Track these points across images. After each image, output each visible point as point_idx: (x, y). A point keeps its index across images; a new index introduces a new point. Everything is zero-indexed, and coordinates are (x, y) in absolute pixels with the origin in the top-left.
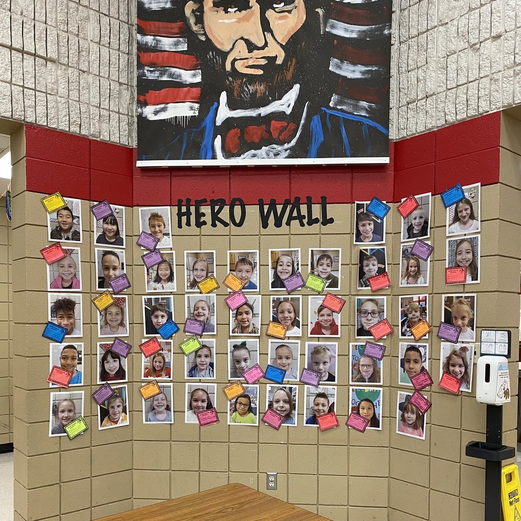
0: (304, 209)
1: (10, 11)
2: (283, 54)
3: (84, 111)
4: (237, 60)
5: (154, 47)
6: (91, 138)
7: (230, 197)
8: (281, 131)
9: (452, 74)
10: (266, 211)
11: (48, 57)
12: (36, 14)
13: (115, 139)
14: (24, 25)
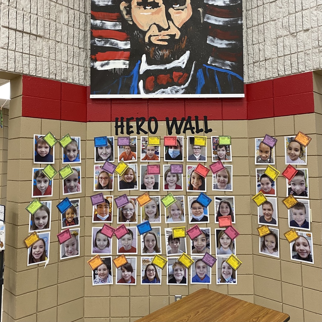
0: (194, 123)
1: (16, 8)
2: (179, 33)
3: (58, 65)
4: (152, 36)
5: (101, 27)
6: (62, 81)
7: (148, 116)
8: (179, 78)
9: (281, 49)
10: (170, 124)
11: (38, 34)
12: (31, 9)
13: (76, 81)
14: (24, 16)
